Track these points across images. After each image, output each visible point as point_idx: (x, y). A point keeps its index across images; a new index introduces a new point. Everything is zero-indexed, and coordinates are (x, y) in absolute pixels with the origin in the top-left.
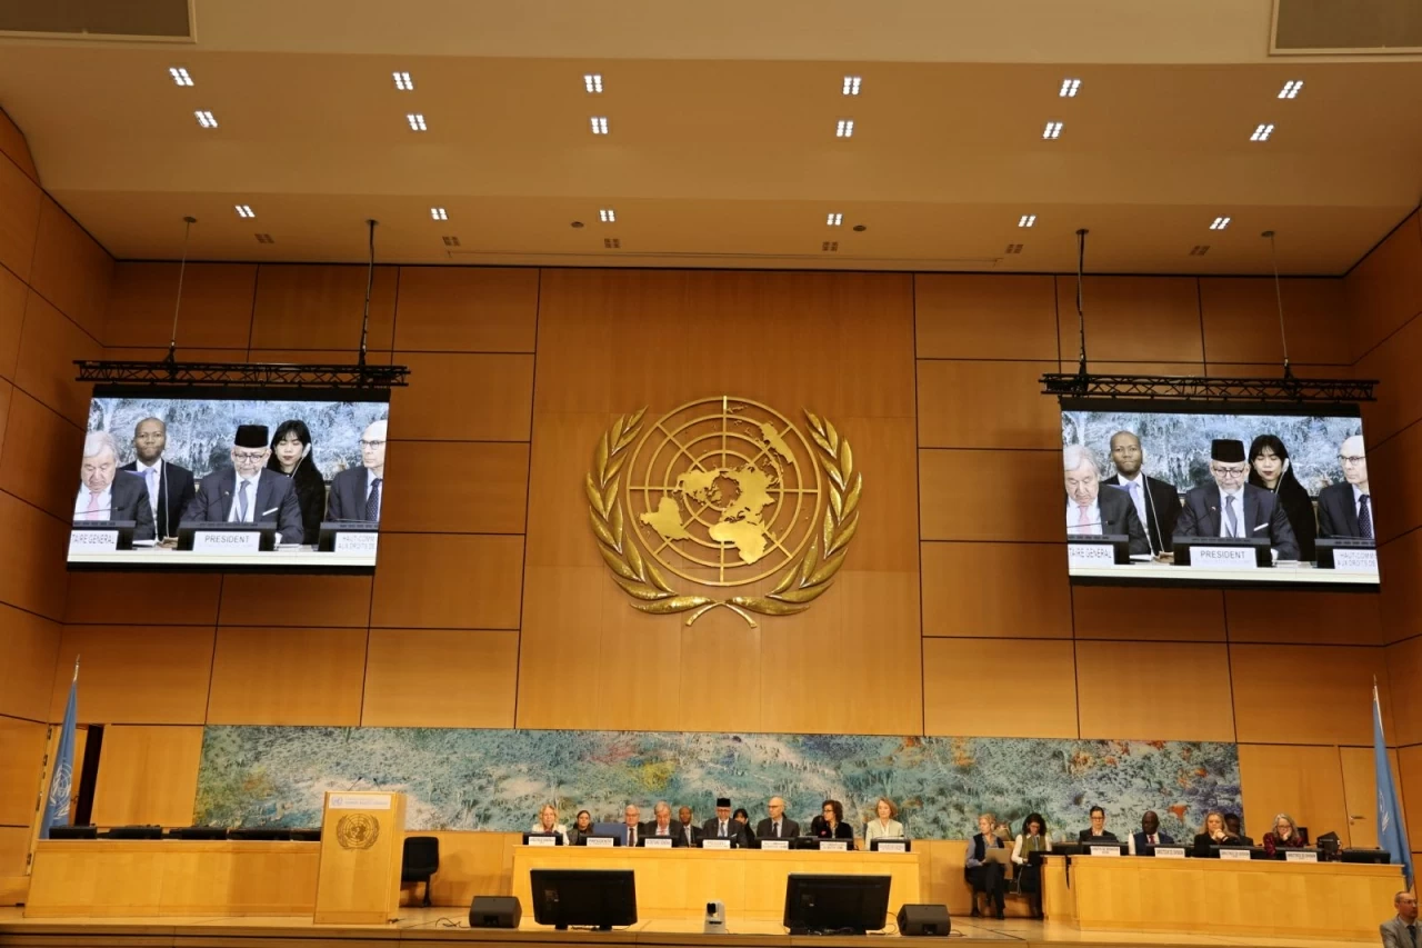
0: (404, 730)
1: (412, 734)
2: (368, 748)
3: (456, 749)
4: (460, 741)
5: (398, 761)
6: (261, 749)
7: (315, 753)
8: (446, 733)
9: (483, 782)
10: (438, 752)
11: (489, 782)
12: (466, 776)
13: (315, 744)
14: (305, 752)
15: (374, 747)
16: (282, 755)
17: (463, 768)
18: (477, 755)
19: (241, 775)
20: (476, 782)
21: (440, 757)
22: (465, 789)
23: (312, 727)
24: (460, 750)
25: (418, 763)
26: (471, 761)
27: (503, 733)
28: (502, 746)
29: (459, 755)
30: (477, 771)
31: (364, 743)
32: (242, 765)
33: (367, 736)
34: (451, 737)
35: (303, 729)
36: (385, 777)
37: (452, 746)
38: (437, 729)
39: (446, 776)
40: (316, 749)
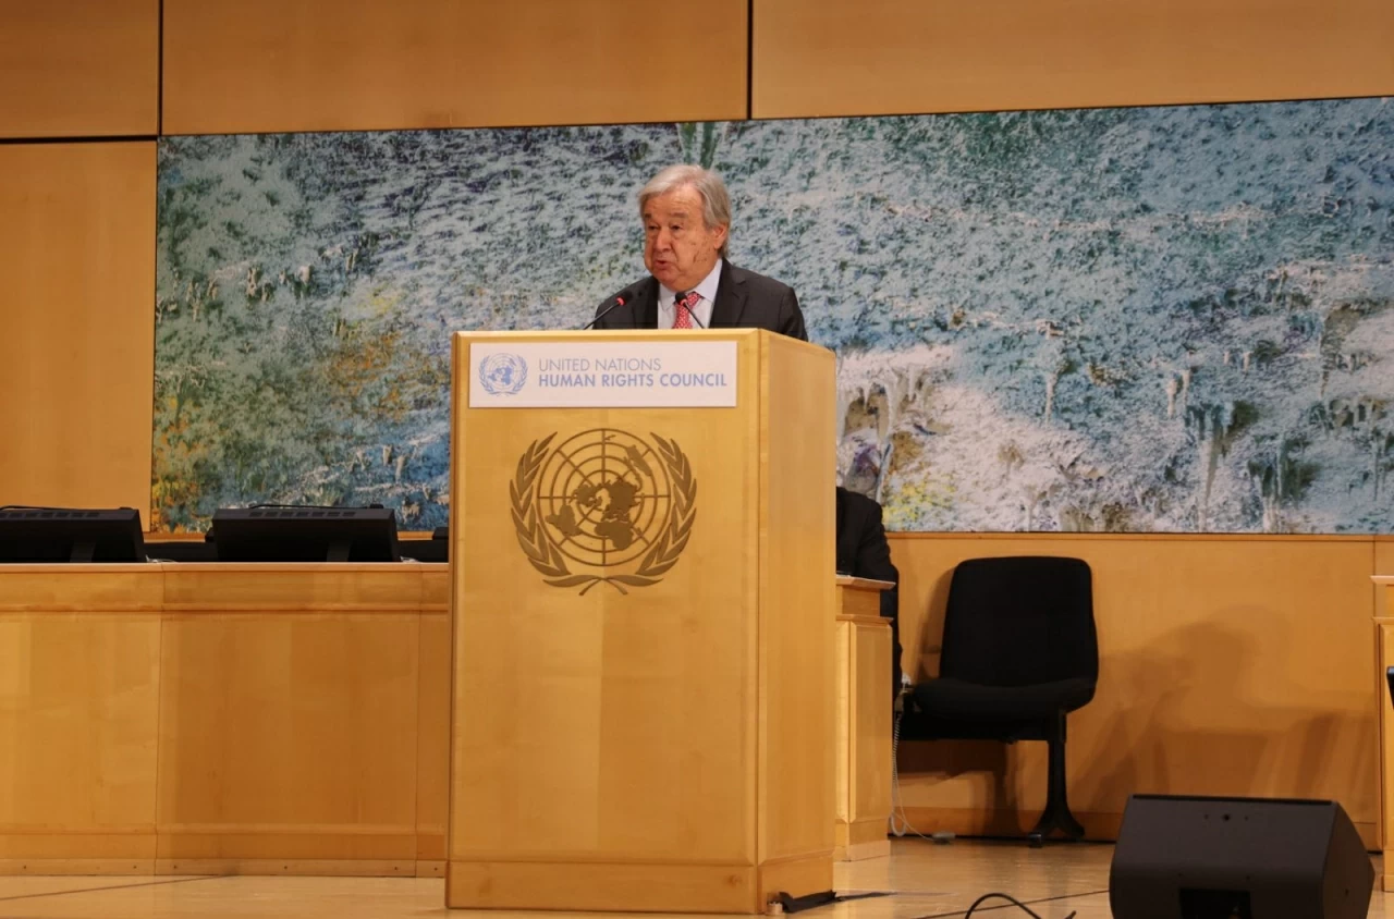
0: (924, 123)
1: (960, 138)
2: (787, 205)
3: (1146, 197)
4: (1163, 161)
5: (910, 252)
6: (376, 221)
7: (581, 233)
8: (1100, 127)
9: (1274, 327)
10: (1073, 210)
11: (1297, 328)
12: (1196, 306)
13: (580, 197)
14: (544, 230)
15: (812, 199)
16: (456, 246)
17: (1180, 270)
18: (1237, 217)
19: (310, 325)
20: (1241, 327)
21: (1080, 229)
22: (1199, 358)
23: (562, 131)
24: (1165, 199)
25: (993, 261)
26: (1213, 240)
27: (1345, 117)
28: (1346, 170)
29: (1159, 218)
30: (1242, 283)
31: (770, 184)
32: (311, 287)
33: (779, 156)
34: (1134, 139)
35: (527, 138)
36: (861, 320)
37: (1131, 184)
38: (1060, 113)
39: (1113, 307)
40: (583, 218)
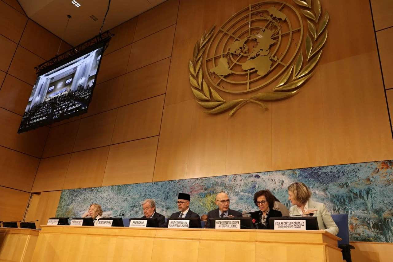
0: (114, 187)
1: (117, 188)
2: (102, 195)
3: (130, 194)
4: (132, 190)
5: (111, 201)
6: (74, 198)
7: (87, 199)
8: (128, 186)
9: (138, 209)
10: (124, 196)
11: (140, 209)
12: (132, 207)
13: (88, 195)
14: (85, 199)
15: (104, 195)
16: (78, 201)
17: (131, 203)
18: (137, 196)
19: (67, 209)
20: (135, 209)
21: (124, 198)
22: (131, 213)
23: (88, 188)
24: (131, 194)
25: (117, 201)
26: (134, 199)
27: (148, 185)
28: (147, 191)
29: (131, 197)
30: (136, 204)
31: (102, 193)
32: (68, 205)
33: (103, 190)
34: (130, 187)
35: (85, 189)
36: (105, 208)
37: (129, 193)
38: (125, 185)
39: (125, 207)
40: (88, 197)
